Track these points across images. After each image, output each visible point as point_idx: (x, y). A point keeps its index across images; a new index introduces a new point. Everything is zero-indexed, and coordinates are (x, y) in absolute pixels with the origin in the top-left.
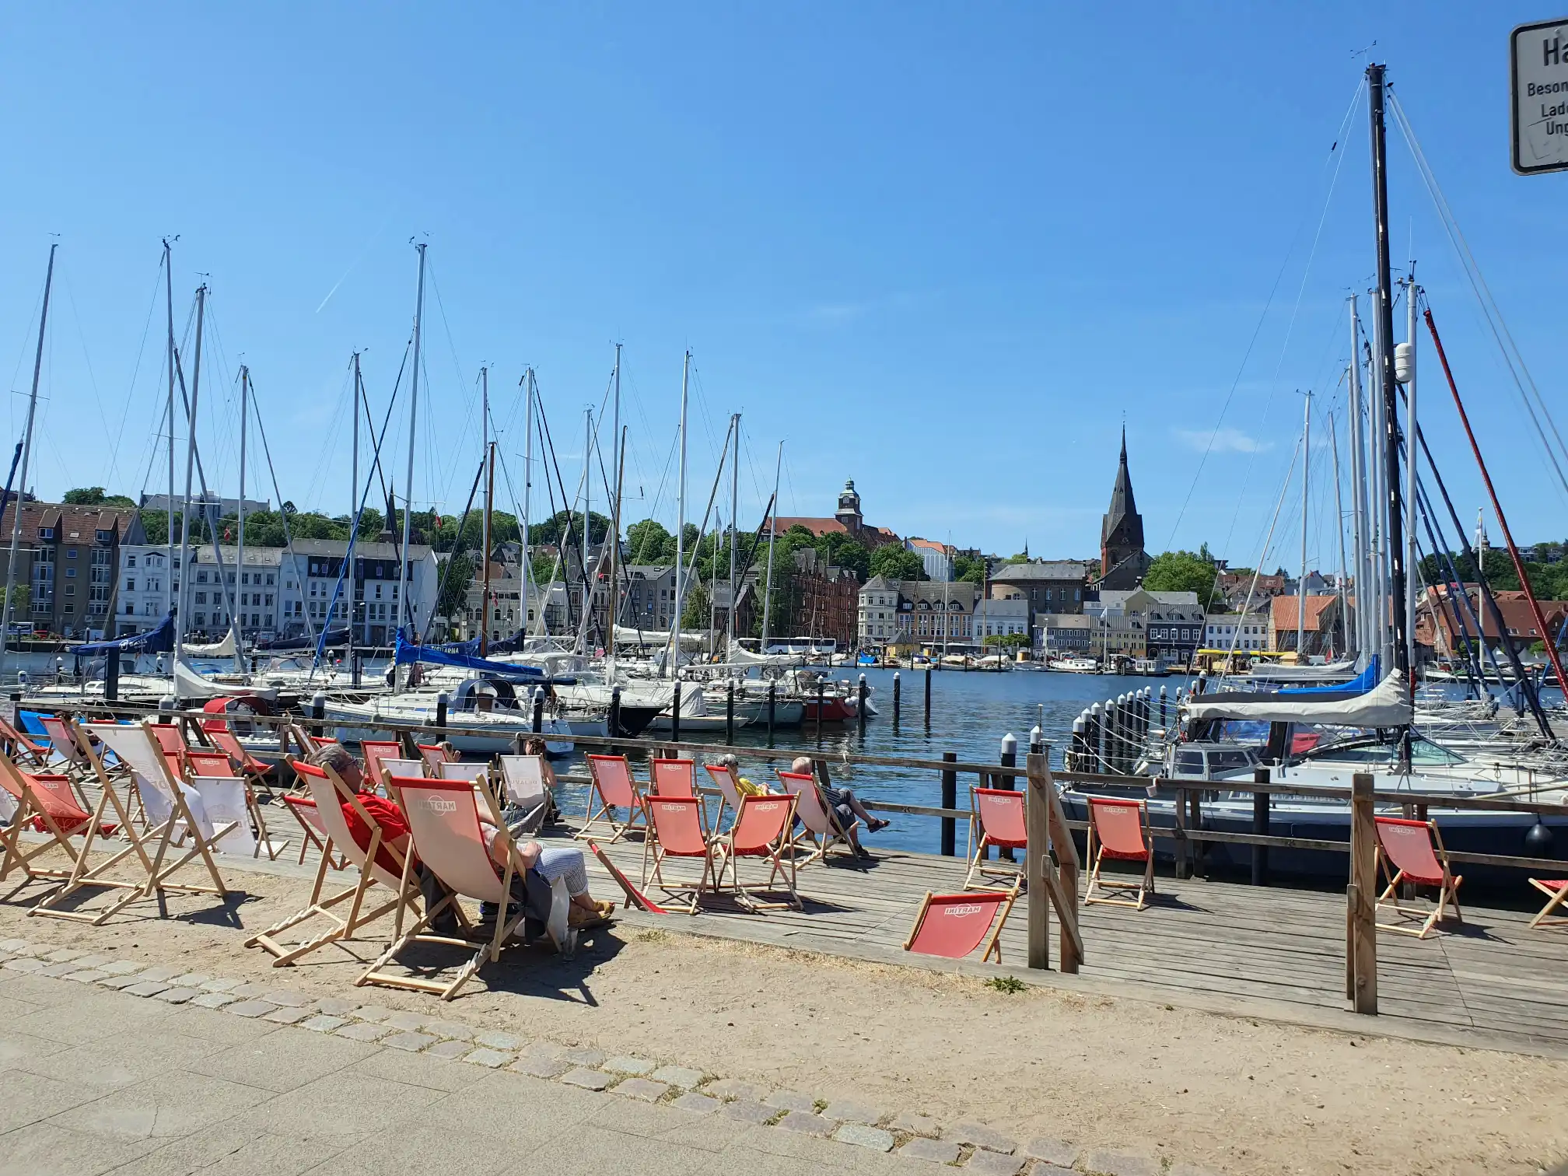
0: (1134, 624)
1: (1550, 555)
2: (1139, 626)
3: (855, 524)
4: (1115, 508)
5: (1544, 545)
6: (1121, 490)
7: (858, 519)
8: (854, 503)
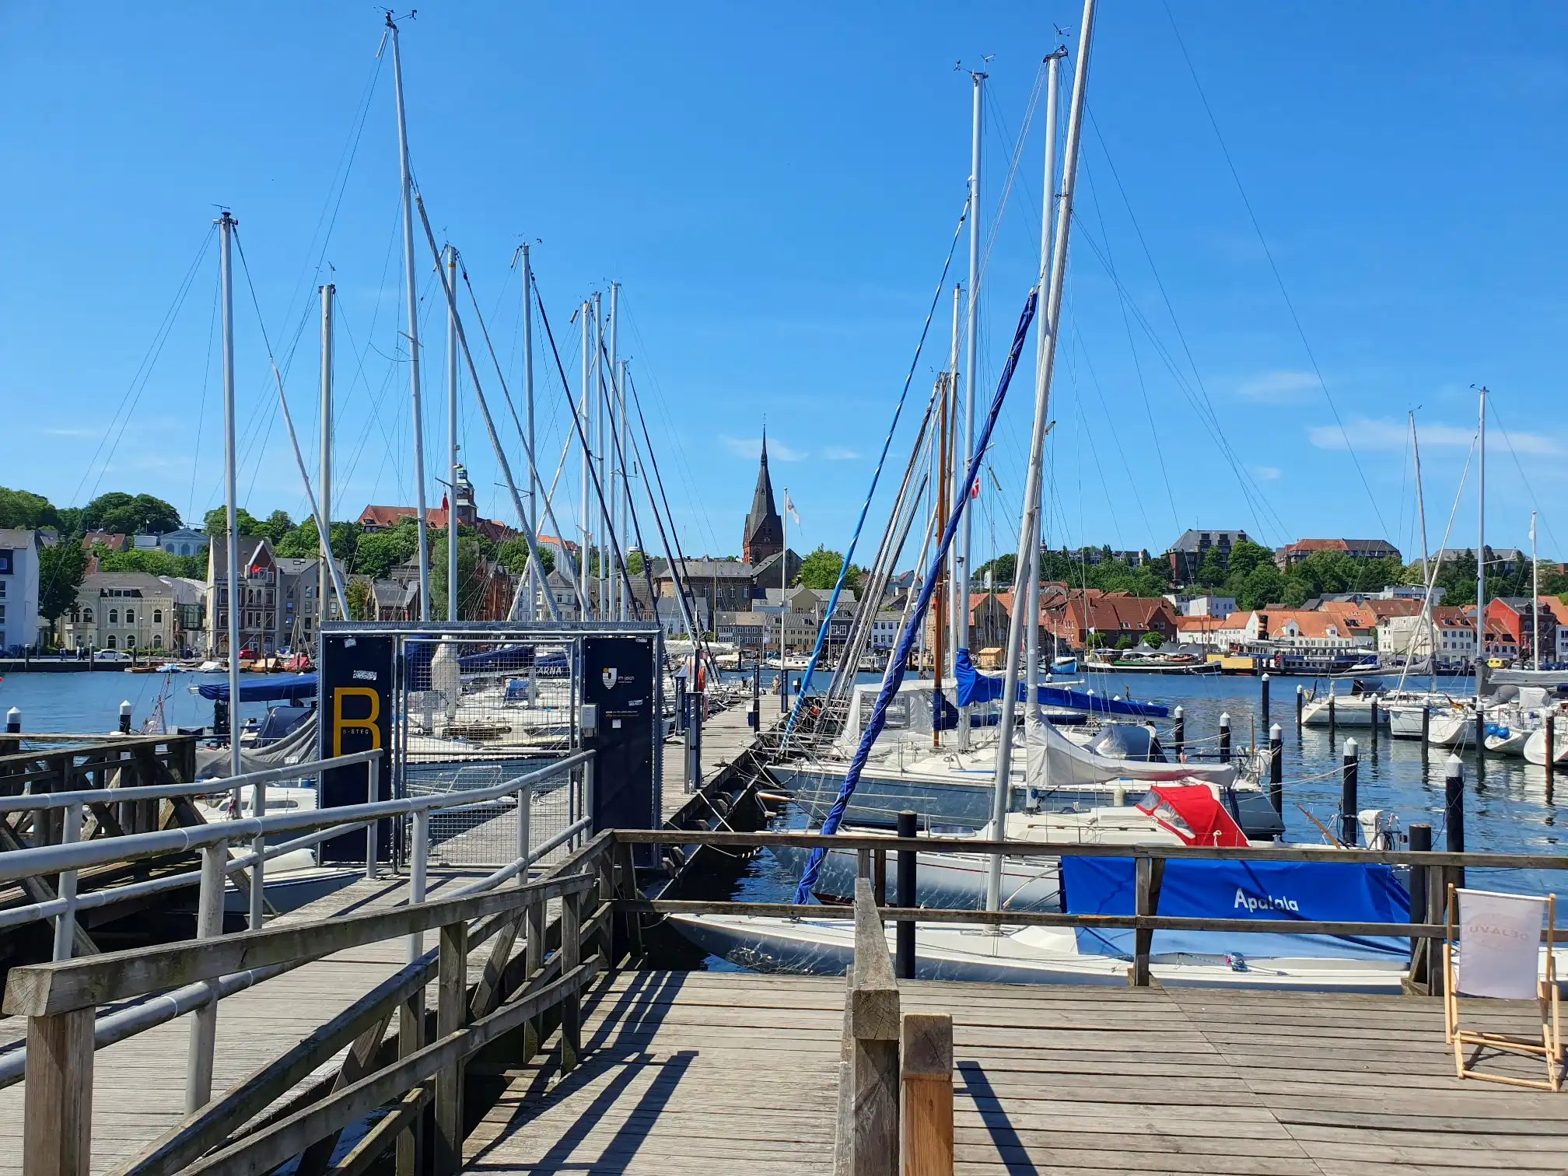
0: (806, 620)
1: (1093, 557)
2: (811, 623)
3: (470, 518)
4: (758, 509)
5: (1087, 549)
6: (763, 491)
7: (473, 511)
8: (468, 493)
